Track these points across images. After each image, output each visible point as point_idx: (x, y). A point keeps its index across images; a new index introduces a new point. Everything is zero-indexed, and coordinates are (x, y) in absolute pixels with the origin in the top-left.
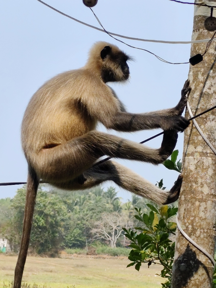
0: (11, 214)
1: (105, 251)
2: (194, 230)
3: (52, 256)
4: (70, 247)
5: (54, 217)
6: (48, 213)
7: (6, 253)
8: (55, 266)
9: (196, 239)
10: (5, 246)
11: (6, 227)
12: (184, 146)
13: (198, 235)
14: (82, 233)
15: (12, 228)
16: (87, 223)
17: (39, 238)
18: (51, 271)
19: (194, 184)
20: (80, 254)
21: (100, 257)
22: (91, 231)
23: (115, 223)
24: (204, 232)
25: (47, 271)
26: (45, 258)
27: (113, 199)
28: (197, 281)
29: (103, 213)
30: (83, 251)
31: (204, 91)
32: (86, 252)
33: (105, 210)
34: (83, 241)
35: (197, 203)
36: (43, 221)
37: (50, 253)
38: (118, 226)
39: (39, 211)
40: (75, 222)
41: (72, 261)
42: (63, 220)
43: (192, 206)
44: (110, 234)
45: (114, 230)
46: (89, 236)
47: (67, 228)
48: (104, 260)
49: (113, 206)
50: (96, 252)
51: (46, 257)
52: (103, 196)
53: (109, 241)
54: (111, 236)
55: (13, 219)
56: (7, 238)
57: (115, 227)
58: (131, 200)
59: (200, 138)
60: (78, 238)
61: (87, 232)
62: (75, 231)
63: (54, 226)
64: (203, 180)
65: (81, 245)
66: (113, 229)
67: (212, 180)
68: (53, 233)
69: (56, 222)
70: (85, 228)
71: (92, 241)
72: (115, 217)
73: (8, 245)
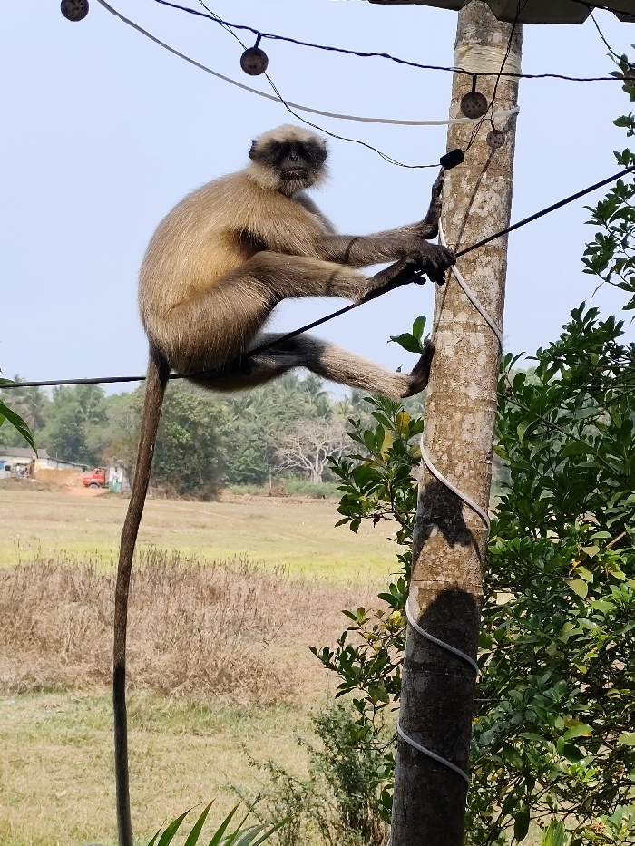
0: (130, 423)
1: (302, 489)
2: (452, 465)
3: (205, 498)
4: (239, 483)
5: (207, 427)
6: (197, 419)
7: (122, 493)
8: (211, 516)
9: (455, 479)
10: (120, 480)
11: (121, 446)
12: (435, 312)
13: (458, 473)
14: (261, 457)
15: (131, 449)
16: (271, 439)
17: (182, 465)
18: (204, 527)
19: (452, 381)
20: (256, 494)
21: (292, 501)
22: (277, 453)
23: (321, 437)
24: (470, 468)
25: (196, 526)
26: (192, 503)
27: (316, 394)
28: (457, 554)
29: (299, 421)
30: (262, 489)
31: (471, 211)
32: (267, 491)
33: (302, 415)
34: (261, 472)
35: (458, 416)
36: (188, 434)
37: (201, 493)
38: (326, 444)
39: (180, 416)
40: (247, 437)
41: (242, 506)
42: (225, 433)
43: (449, 421)
44: (310, 458)
45: (318, 450)
46: (274, 461)
47: (232, 449)
48: (300, 505)
49: (316, 408)
50: (286, 492)
51: (194, 500)
52: (298, 389)
53: (310, 471)
54: (313, 461)
55: (132, 430)
56: (122, 466)
57: (320, 446)
58: (350, 396)
59: (464, 298)
60: (252, 466)
61: (269, 456)
62: (247, 453)
63: (209, 443)
64: (469, 374)
65: (259, 480)
66: (316, 449)
67: (485, 374)
68: (206, 456)
69: (213, 437)
70: (265, 448)
71: (278, 470)
72: (319, 427)
73: (125, 480)
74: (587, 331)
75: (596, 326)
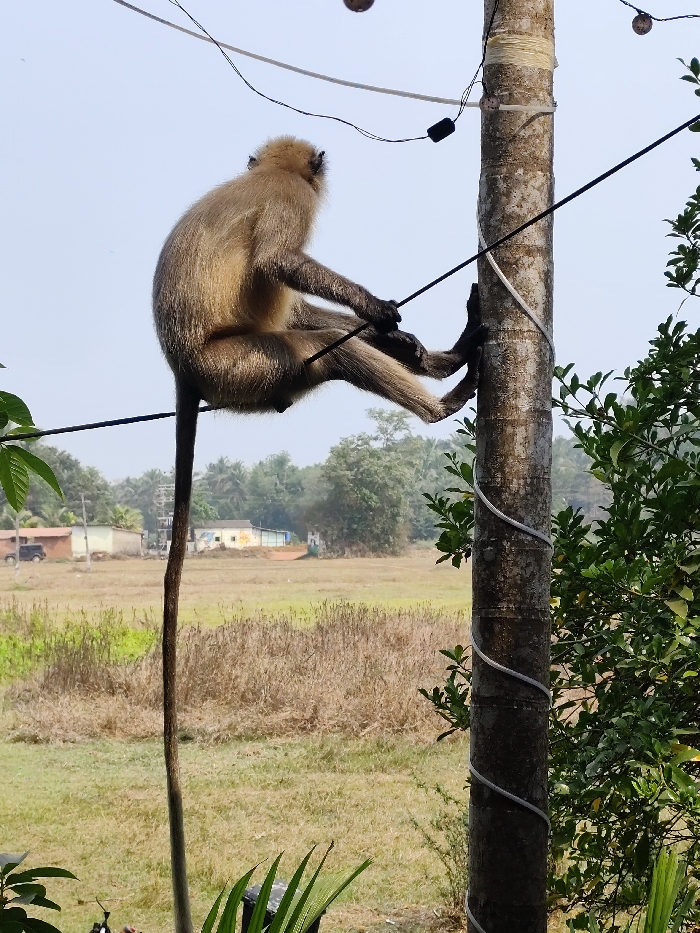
2: (506, 483)
4: (426, 538)
5: (394, 489)
7: (320, 555)
8: (399, 570)
10: (317, 542)
13: (513, 490)
24: (526, 484)
25: (387, 580)
35: (509, 430)
36: (375, 497)
37: (390, 549)
56: (318, 531)
68: (393, 516)
74: (676, 344)
75: (686, 339)
